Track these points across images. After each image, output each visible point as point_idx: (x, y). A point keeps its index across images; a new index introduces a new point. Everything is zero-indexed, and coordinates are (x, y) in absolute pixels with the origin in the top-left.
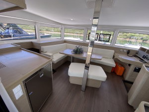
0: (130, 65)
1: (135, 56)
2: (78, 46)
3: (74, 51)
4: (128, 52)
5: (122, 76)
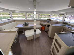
0: (46, 25)
1: (46, 22)
2: (25, 22)
3: (24, 25)
5: (44, 30)
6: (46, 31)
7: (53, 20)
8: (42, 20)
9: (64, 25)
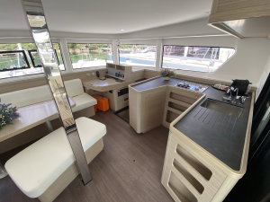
0: (111, 92)
4: (98, 74)
5: (110, 110)
6: (117, 113)
7: (130, 67)
8: (90, 72)
9: (167, 78)
